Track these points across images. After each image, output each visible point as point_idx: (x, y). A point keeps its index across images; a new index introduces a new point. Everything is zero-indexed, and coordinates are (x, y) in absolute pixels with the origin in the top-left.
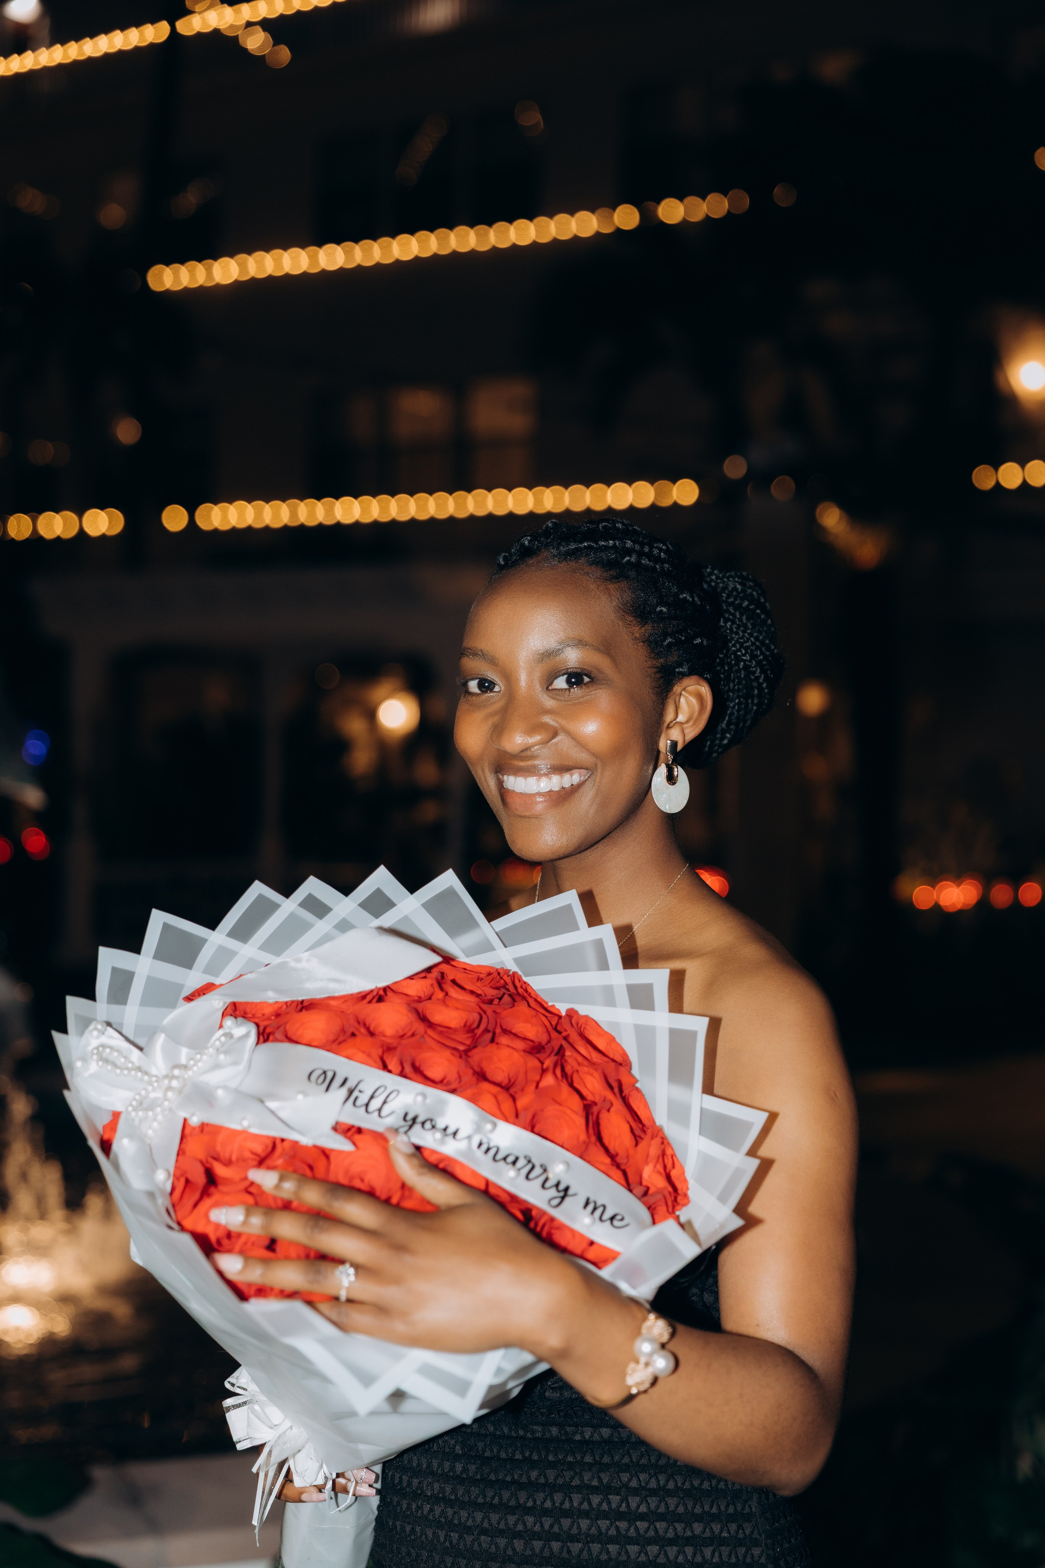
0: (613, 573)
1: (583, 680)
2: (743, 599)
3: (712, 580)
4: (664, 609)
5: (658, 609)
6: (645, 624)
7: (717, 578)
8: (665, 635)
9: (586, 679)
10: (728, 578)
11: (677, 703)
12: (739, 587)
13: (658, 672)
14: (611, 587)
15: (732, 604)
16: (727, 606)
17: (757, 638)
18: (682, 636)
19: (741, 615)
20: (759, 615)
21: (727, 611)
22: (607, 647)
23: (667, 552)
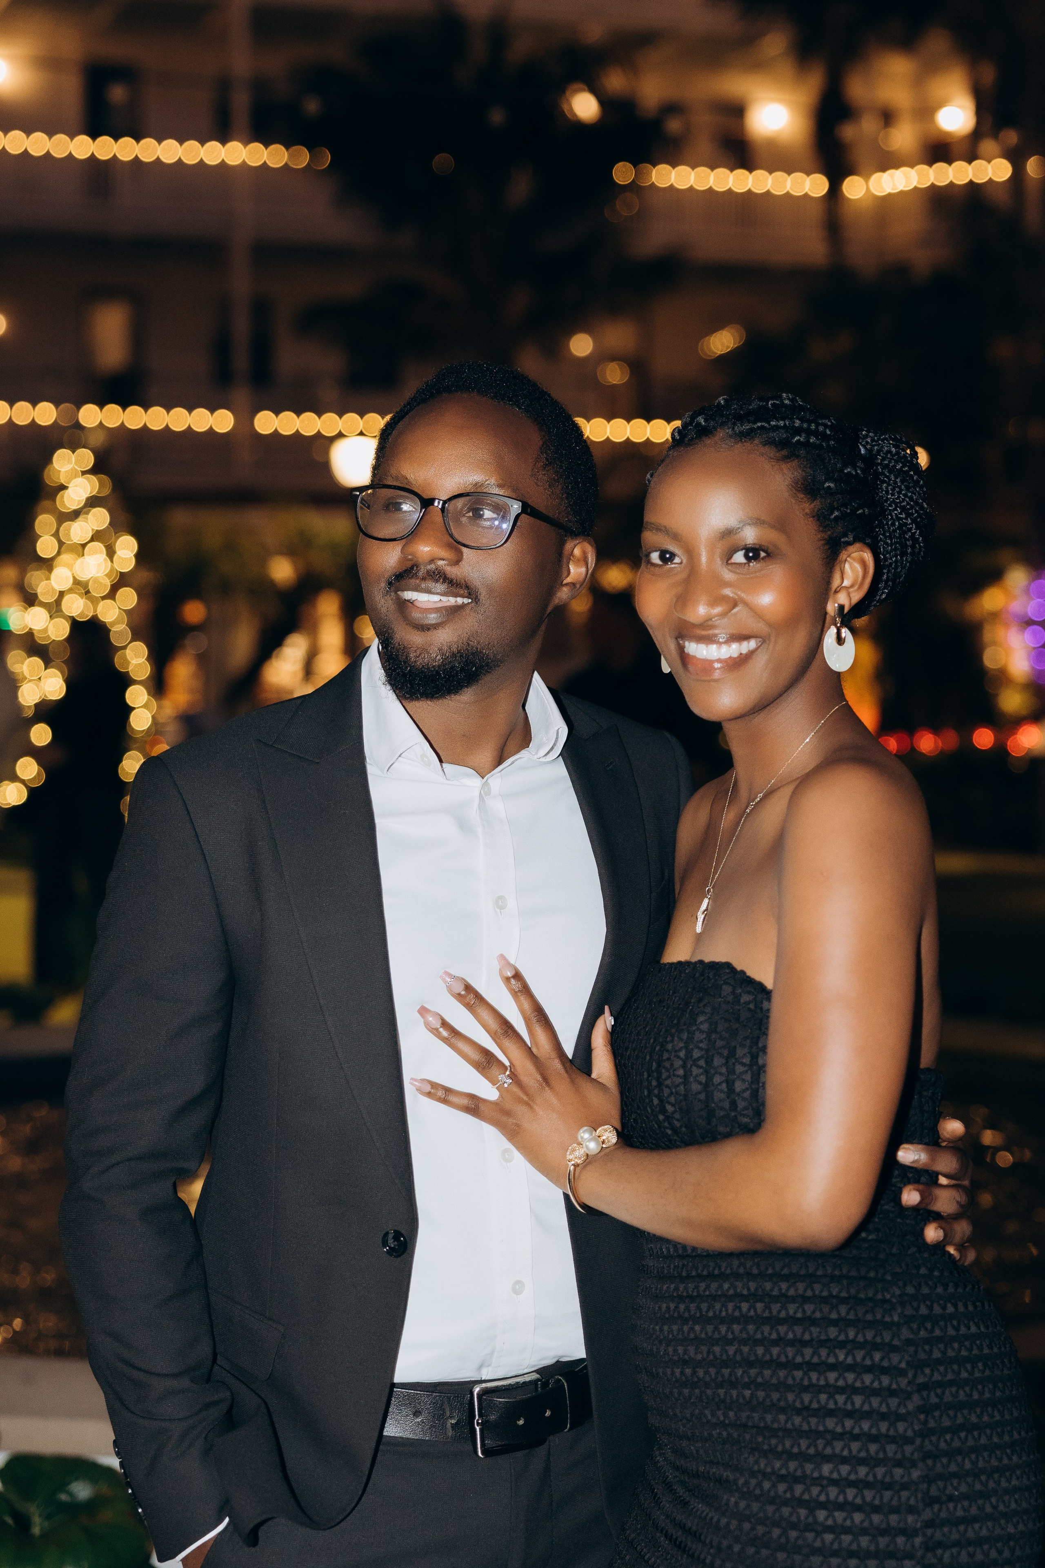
0: (784, 452)
1: (759, 555)
2: (897, 462)
3: (867, 443)
4: (832, 485)
5: (827, 485)
6: (814, 500)
7: (873, 440)
8: (832, 509)
9: (763, 554)
10: (883, 440)
11: (842, 569)
12: (893, 450)
13: (826, 544)
14: (784, 466)
15: (887, 466)
16: (882, 469)
17: (911, 499)
18: (847, 508)
19: (896, 478)
20: (912, 477)
21: (882, 474)
22: (781, 525)
23: (832, 428)
